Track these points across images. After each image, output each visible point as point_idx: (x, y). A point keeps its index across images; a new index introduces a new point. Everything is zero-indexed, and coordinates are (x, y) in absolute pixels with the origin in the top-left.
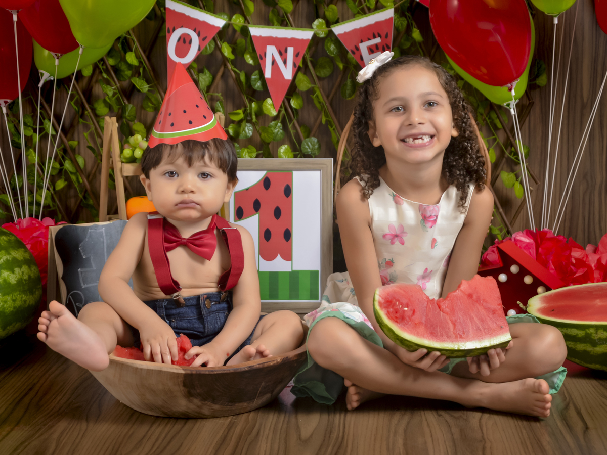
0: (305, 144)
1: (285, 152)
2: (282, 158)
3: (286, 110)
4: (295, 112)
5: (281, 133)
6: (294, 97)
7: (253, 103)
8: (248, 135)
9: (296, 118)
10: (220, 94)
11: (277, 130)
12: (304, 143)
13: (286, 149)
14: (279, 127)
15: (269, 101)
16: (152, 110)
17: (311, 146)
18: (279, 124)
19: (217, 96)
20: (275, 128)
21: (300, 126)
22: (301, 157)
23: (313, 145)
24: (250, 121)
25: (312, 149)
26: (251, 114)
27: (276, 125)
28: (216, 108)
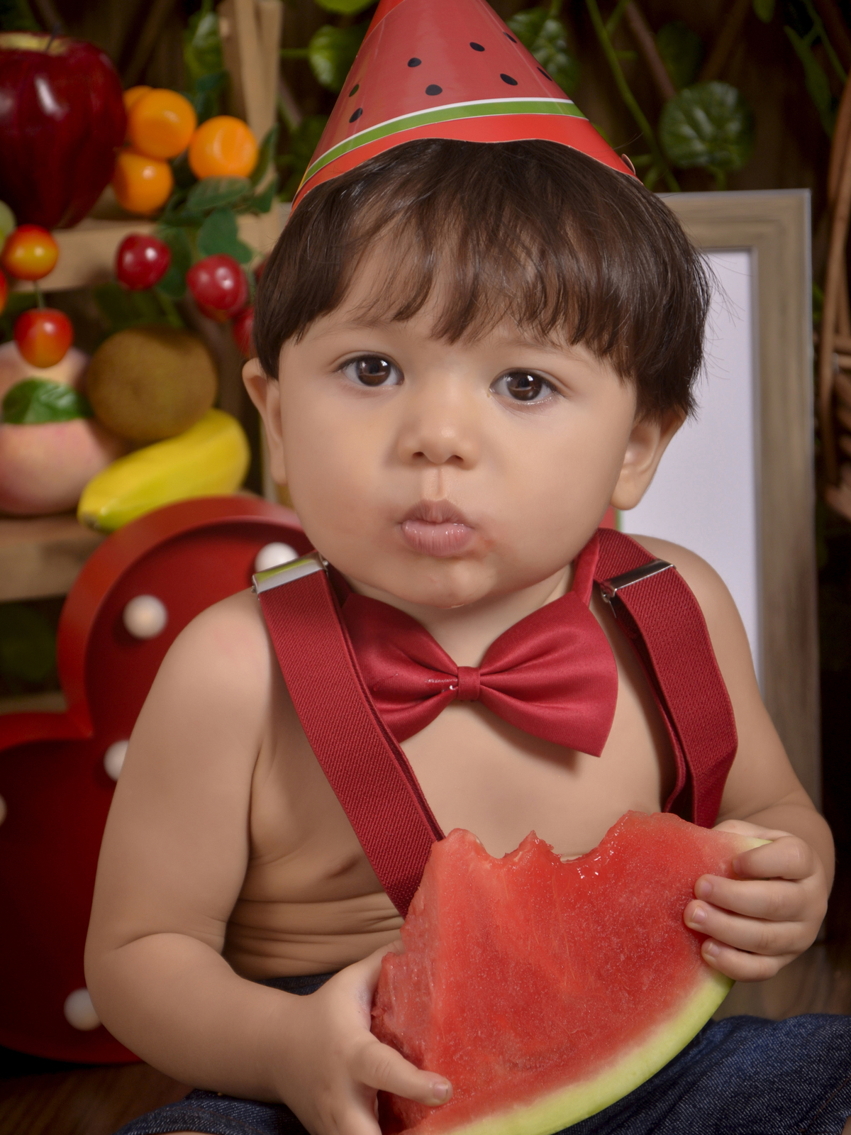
0: (680, 116)
12: (674, 113)
14: (552, 39)
18: (552, 26)
23: (718, 122)
27: (535, 29)
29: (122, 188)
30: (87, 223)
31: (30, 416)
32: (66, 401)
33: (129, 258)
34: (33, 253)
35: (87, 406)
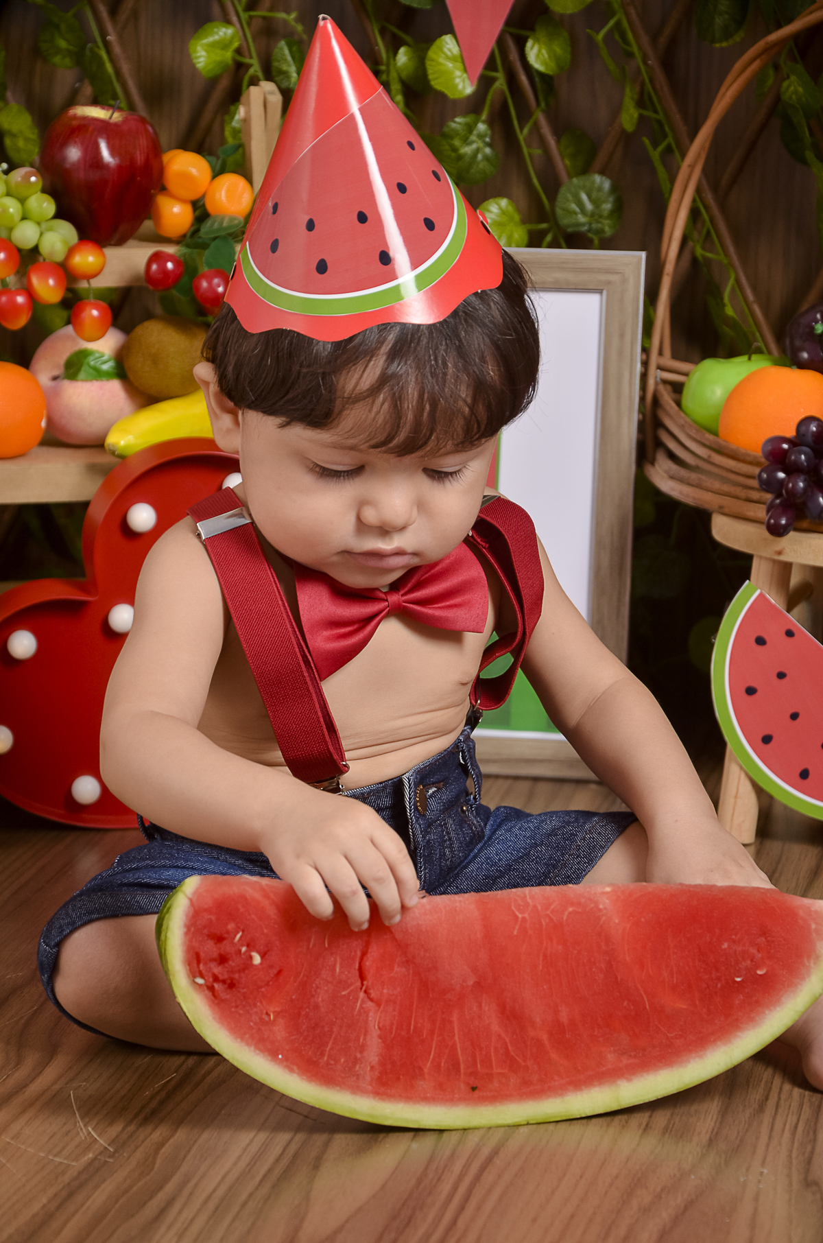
0: (570, 197)
3: (512, 79)
4: (539, 85)
5: (487, 158)
6: (541, 33)
7: (402, 50)
9: (543, 105)
10: (293, 15)
11: (474, 146)
12: (564, 194)
13: (503, 212)
14: (481, 136)
15: (448, 44)
16: (67, 61)
17: (589, 206)
18: (482, 127)
19: (285, 22)
20: (466, 141)
21: (558, 134)
22: (554, 245)
23: (596, 202)
25: (592, 215)
27: (470, 128)
28: (275, 64)
29: (157, 220)
30: (131, 242)
31: (82, 375)
32: (107, 367)
33: (154, 267)
34: (87, 259)
35: (122, 370)
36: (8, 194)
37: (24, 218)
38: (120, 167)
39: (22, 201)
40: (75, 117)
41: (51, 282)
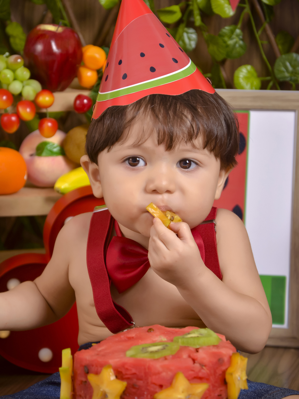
0: (281, 64)
1: (246, 78)
2: (242, 88)
3: (253, 8)
4: (266, 11)
5: (240, 46)
8: (188, 47)
9: (268, 20)
11: (234, 41)
12: (279, 63)
13: (249, 72)
14: (238, 36)
16: (40, 1)
18: (238, 31)
20: (230, 38)
21: (275, 33)
22: (273, 88)
23: (294, 67)
24: (191, 25)
25: (292, 73)
26: (191, 13)
27: (232, 32)
29: (80, 78)
30: (68, 90)
31: (44, 154)
32: (56, 150)
33: (78, 102)
34: (45, 99)
35: (63, 152)
36: (8, 68)
37: (15, 79)
38: (61, 54)
39: (14, 71)
40: (40, 30)
41: (28, 110)
